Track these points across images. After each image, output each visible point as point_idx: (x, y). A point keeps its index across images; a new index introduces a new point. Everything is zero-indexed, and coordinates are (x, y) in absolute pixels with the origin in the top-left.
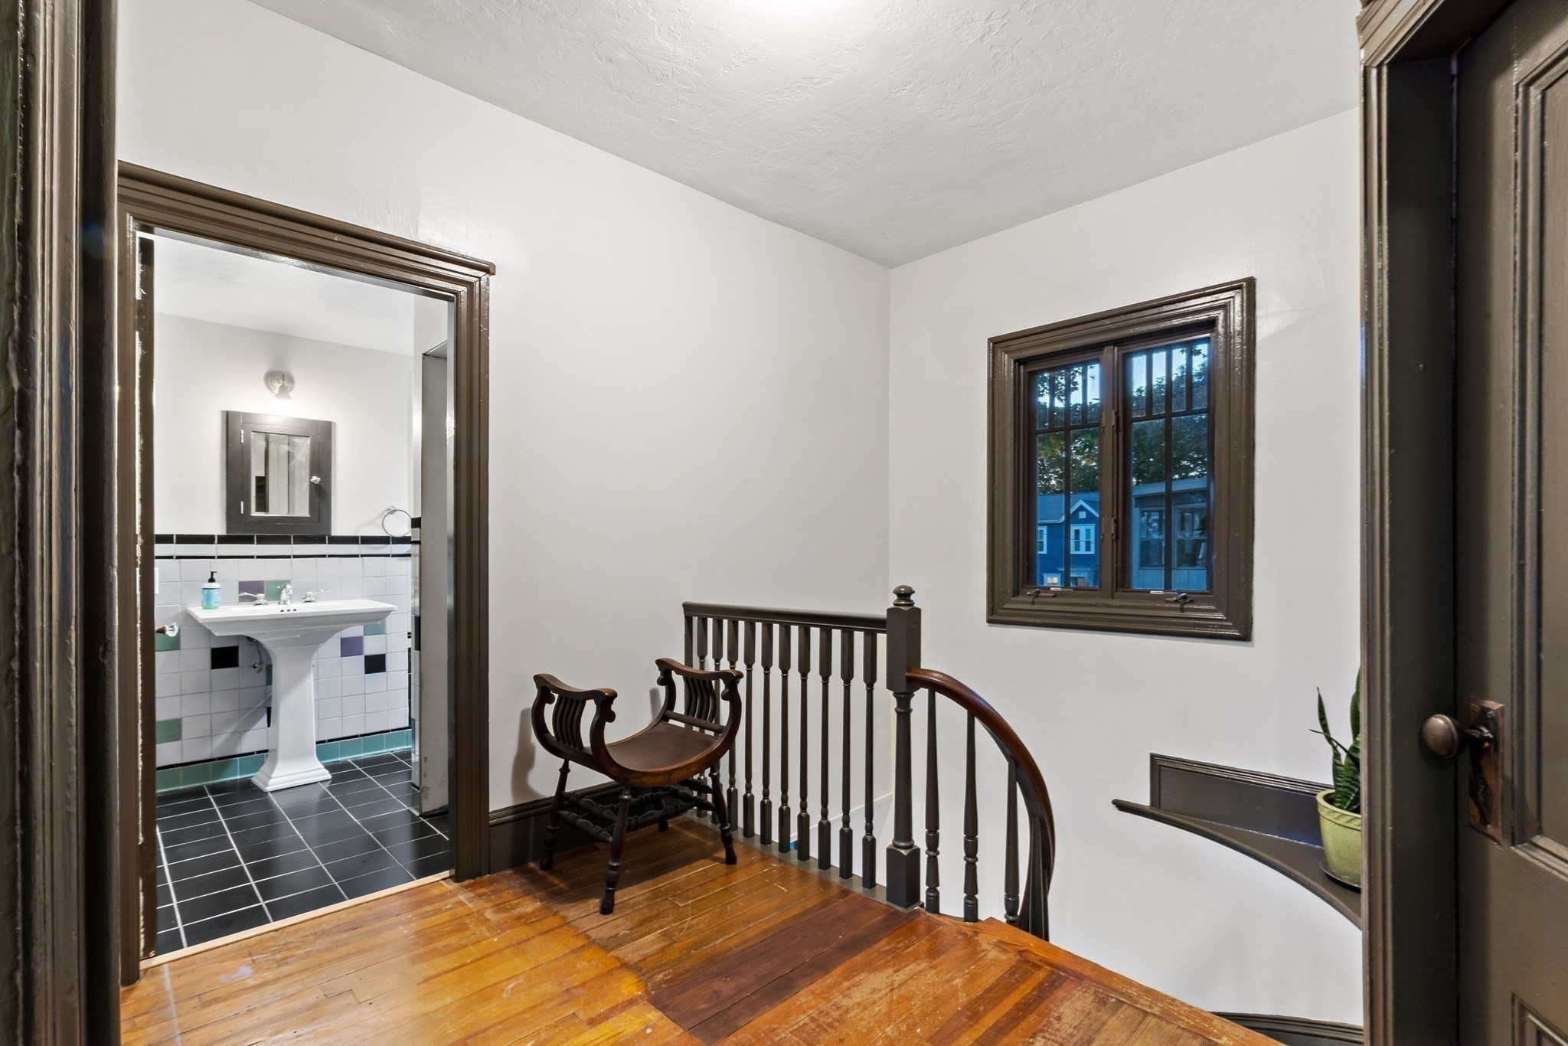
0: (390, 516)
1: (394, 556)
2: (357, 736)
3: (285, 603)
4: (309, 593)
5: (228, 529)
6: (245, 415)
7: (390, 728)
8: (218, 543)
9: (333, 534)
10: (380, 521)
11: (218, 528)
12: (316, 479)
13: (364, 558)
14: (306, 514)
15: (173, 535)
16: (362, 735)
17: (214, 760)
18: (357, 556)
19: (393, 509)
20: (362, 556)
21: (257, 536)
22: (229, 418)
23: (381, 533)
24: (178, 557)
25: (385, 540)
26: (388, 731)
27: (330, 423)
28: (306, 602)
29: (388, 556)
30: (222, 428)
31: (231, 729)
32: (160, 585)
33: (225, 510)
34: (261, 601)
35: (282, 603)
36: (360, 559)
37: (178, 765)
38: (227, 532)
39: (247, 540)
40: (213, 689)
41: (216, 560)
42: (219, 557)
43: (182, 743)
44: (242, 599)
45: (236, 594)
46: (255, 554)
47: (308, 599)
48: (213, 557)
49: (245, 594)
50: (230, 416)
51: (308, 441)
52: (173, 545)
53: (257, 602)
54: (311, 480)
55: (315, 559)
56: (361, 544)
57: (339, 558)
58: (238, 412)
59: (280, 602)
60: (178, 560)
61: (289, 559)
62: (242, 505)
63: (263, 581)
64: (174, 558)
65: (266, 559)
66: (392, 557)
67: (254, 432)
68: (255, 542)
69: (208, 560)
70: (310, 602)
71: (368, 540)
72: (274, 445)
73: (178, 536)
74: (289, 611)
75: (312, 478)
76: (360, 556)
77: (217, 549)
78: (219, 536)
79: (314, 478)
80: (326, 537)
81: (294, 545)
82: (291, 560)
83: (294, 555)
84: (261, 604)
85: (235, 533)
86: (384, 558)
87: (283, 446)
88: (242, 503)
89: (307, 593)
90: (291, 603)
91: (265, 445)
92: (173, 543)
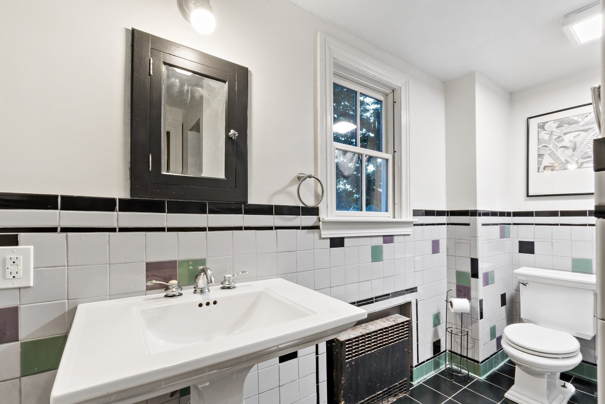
3: (202, 292)
4: (228, 276)
5: (134, 190)
6: (155, 40)
8: (120, 210)
9: (250, 202)
10: (294, 189)
11: (119, 190)
12: (234, 133)
13: (278, 230)
14: (221, 175)
15: (57, 197)
18: (270, 228)
19: (304, 175)
20: (277, 228)
21: (168, 203)
22: (135, 39)
24: (65, 230)
25: (295, 211)
27: (246, 69)
28: (223, 288)
29: (297, 228)
30: (126, 53)
32: (34, 271)
33: (129, 165)
34: (174, 291)
35: (198, 291)
36: (274, 231)
38: (131, 195)
39: (156, 207)
41: (118, 234)
42: (122, 230)
45: (143, 281)
46: (165, 225)
47: (226, 284)
48: (113, 230)
49: (154, 281)
50: (136, 36)
51: (225, 87)
52: (58, 211)
53: (170, 293)
54: (230, 134)
55: (231, 232)
56: (275, 215)
57: (255, 231)
58: (148, 35)
59: (195, 291)
60: (64, 234)
61: (204, 232)
62: (151, 159)
63: (176, 261)
64: (59, 230)
65: (179, 233)
66: (302, 229)
67: (165, 63)
68: (166, 210)
69: (108, 233)
70: (229, 288)
71: (280, 210)
72: (188, 86)
73: (63, 197)
74: (208, 304)
75: (230, 132)
76: (274, 228)
77: (118, 219)
78: (120, 200)
79: (232, 132)
80: (243, 206)
81: (209, 215)
82: (206, 234)
83: (209, 228)
84: (173, 296)
85: (141, 197)
86: (295, 230)
87: (197, 88)
88: (150, 156)
89: (226, 276)
90: (209, 291)
91: (178, 83)
92: (57, 209)
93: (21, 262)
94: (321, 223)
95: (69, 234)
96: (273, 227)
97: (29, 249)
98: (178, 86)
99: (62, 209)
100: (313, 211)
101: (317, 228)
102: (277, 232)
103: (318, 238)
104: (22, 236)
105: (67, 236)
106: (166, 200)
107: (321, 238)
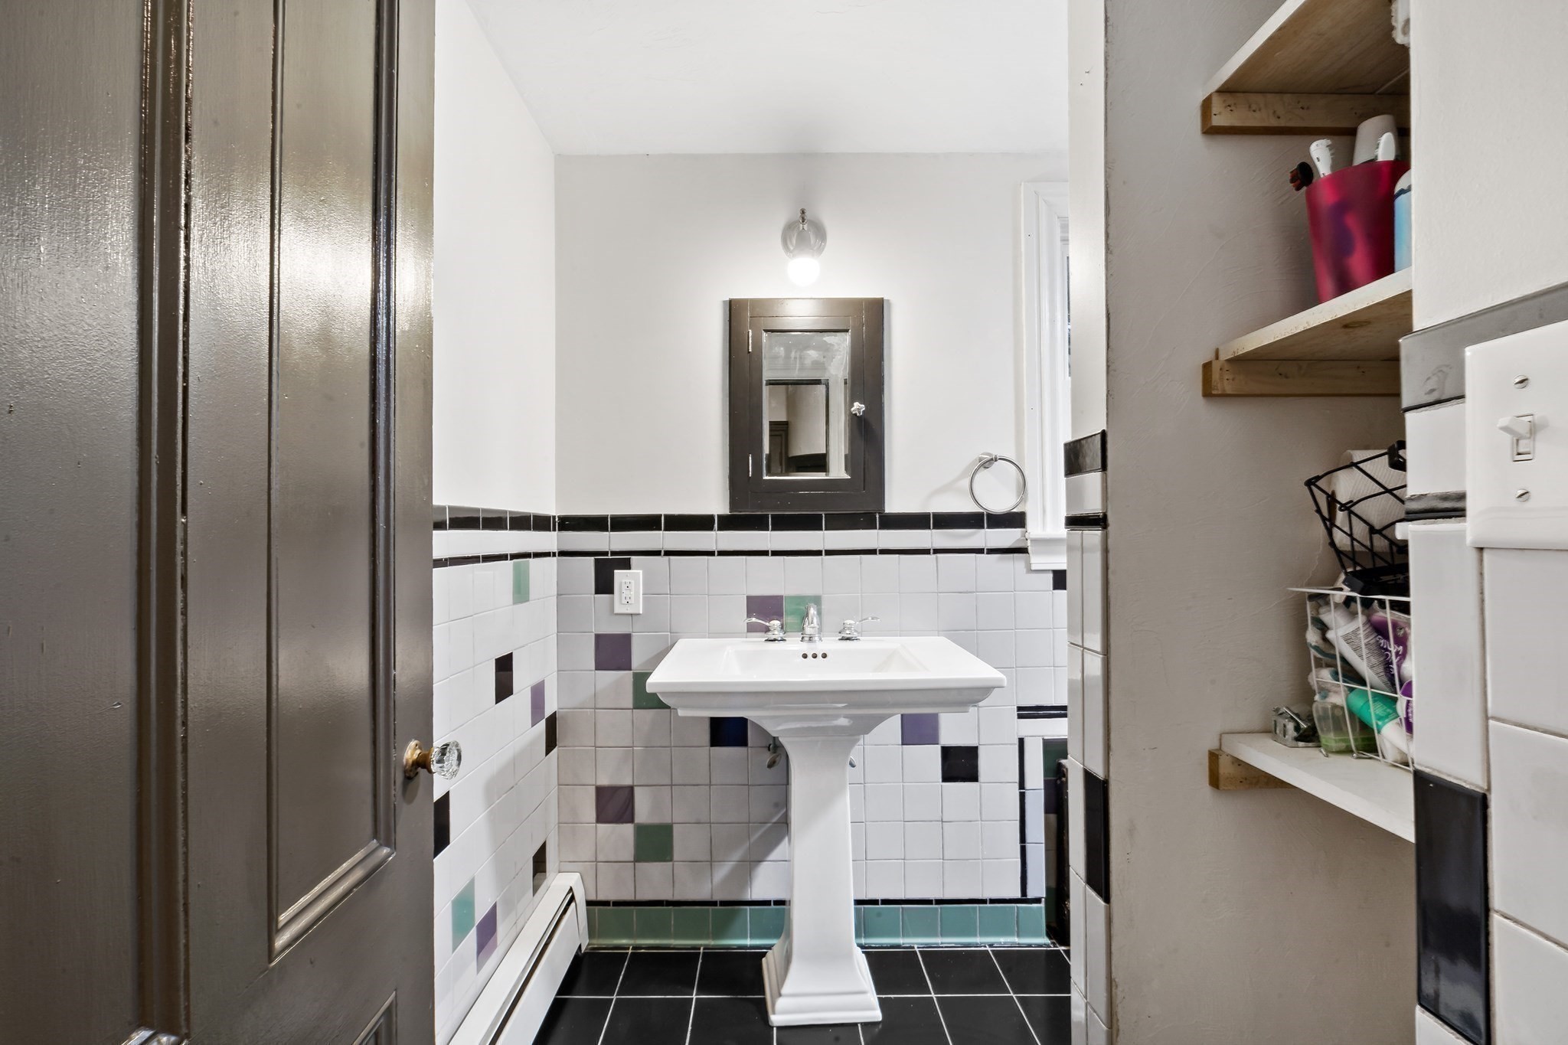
0: (983, 474)
1: (991, 551)
2: (928, 902)
3: (811, 639)
4: (848, 622)
5: (733, 503)
6: (755, 303)
7: (987, 895)
8: (720, 529)
9: (887, 511)
10: (966, 482)
11: (717, 505)
12: (858, 407)
13: (940, 556)
14: (844, 475)
15: (660, 516)
16: (939, 902)
17: (713, 903)
18: (926, 552)
19: (989, 457)
20: (936, 551)
21: (772, 515)
22: (735, 311)
23: (967, 507)
24: (668, 553)
25: (973, 521)
26: (983, 901)
27: (882, 300)
28: (843, 639)
29: (980, 551)
30: (724, 330)
31: (737, 855)
32: (644, 598)
33: (727, 471)
34: (778, 634)
35: (807, 639)
36: (932, 557)
37: (669, 903)
38: (732, 509)
39: (756, 523)
40: (713, 782)
41: (716, 558)
42: (722, 553)
43: (673, 865)
44: (752, 629)
45: (742, 620)
46: (770, 547)
47: (847, 633)
48: (711, 553)
49: (754, 620)
50: (733, 307)
51: (847, 338)
52: (661, 532)
53: (770, 636)
54: (852, 409)
55: (858, 556)
56: (934, 528)
57: (897, 555)
58: (747, 300)
59: (803, 638)
60: (667, 558)
61: (820, 557)
62: (750, 461)
63: (782, 597)
64: (663, 553)
65: (785, 557)
66: (987, 553)
67: (766, 331)
68: (770, 526)
69: (706, 557)
70: (848, 639)
71: (945, 521)
72: (796, 352)
73: (667, 517)
74: (815, 656)
75: (853, 406)
76: (932, 551)
77: (716, 540)
78: (719, 516)
79: (857, 405)
80: (877, 516)
81: (826, 532)
82: (822, 559)
83: (826, 551)
84: (775, 640)
85: (741, 512)
86: (974, 555)
87: (808, 352)
88: (750, 458)
89: (845, 622)
90: (820, 639)
91: (783, 352)
92: (661, 530)
93: (632, 587)
94: (1029, 543)
95: (672, 557)
96: (930, 550)
97: (638, 573)
98: (783, 355)
99: (666, 530)
100: (1015, 520)
101: (1023, 550)
102: (937, 558)
103: (1025, 570)
104: (634, 559)
105: (669, 560)
106: (770, 513)
107: (1030, 571)
